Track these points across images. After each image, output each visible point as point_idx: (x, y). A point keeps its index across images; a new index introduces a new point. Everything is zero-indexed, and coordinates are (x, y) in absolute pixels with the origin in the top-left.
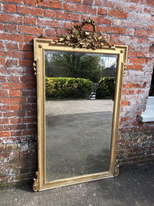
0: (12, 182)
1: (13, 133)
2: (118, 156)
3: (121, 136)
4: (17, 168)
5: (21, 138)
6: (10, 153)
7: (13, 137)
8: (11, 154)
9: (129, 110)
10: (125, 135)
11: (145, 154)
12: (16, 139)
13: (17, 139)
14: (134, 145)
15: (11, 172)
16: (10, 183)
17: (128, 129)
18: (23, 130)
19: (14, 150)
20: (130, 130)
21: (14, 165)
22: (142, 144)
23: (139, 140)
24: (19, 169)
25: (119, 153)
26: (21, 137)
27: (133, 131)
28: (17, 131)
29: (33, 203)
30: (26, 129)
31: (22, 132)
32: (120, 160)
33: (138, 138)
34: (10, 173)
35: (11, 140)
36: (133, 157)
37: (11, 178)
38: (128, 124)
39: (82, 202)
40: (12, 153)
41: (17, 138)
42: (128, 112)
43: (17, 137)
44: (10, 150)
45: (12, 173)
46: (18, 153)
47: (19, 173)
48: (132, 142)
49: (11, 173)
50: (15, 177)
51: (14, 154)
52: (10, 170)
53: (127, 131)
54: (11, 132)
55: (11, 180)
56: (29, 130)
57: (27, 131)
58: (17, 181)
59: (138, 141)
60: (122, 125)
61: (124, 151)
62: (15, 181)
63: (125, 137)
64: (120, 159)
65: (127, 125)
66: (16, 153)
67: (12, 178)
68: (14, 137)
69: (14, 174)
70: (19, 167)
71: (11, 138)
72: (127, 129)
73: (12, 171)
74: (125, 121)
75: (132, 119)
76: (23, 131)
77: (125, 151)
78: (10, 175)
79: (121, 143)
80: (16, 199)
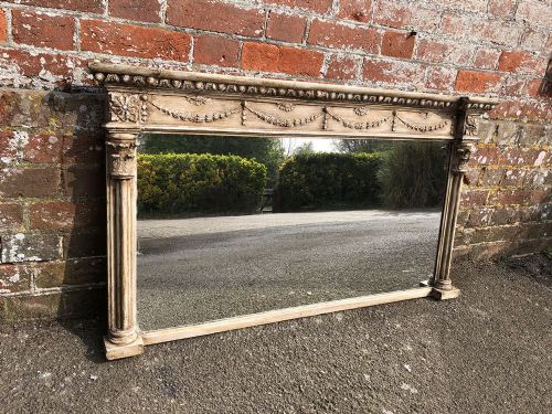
0: (24, 298)
1: (27, 21)
2: (466, 213)
3: (492, 130)
4: (48, 224)
5: (70, 64)
6: (11, 137)
7: (23, 46)
8: (13, 143)
9: (533, 24)
10: (505, 129)
11: (545, 215)
12: (43, 61)
13: (47, 67)
14: (523, 174)
15: (18, 242)
16: (9, 299)
17: (512, 109)
18: (85, 17)
19: (34, 117)
20: (519, 113)
21: (33, 208)
22: (546, 175)
23: (543, 154)
24: (63, 231)
25: (471, 202)
26: (75, 60)
27: (525, 120)
28: (51, 13)
29: (136, 389)
30: (102, 12)
31: (78, 25)
32: (467, 231)
33: (541, 150)
34: (9, 248)
35: (15, 67)
36: (507, 226)
37: (16, 278)
38: (517, 86)
39: (367, 377)
40: (22, 137)
41: (48, 57)
42: (531, 31)
43: (47, 50)
44: (10, 116)
45: (23, 250)
46: (53, 139)
47: (61, 251)
48: (521, 160)
49: (15, 248)
50: (37, 271)
51: (32, 144)
52: (10, 233)
53: (508, 116)
54: (15, 13)
55: (15, 286)
56: (120, 21)
57: (104, 26)
58: (48, 291)
59: (538, 162)
60: (499, 85)
61: (487, 192)
62: (37, 291)
63: (505, 135)
64: (468, 225)
65: (512, 91)
66: (46, 138)
67: (22, 272)
68: (34, 51)
69: (33, 253)
70: (58, 219)
71: (13, 54)
72: (509, 105)
73: (20, 237)
74: (511, 69)
75: (532, 65)
76: (82, 22)
77: (491, 196)
78: (13, 259)
79: (484, 161)
80: (47, 375)
